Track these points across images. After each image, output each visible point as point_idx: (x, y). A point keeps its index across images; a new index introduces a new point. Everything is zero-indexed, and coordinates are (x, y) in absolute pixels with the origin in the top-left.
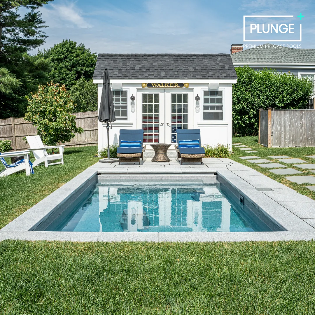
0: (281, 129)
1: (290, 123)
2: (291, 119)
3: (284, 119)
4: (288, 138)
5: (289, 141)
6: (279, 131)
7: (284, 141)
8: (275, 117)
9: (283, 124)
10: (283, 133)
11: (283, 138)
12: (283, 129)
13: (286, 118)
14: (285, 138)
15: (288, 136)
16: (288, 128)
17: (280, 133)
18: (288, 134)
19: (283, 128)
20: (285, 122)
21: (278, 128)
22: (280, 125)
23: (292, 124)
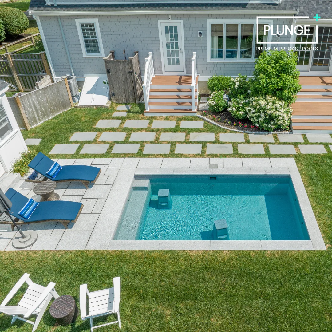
0: (32, 110)
1: (38, 102)
2: (38, 98)
3: (32, 101)
4: (41, 115)
5: (42, 117)
6: (32, 113)
7: (38, 118)
8: (24, 102)
9: (32, 105)
10: (35, 112)
11: (36, 117)
12: (34, 110)
13: (33, 99)
14: (38, 116)
15: (40, 113)
16: (38, 106)
17: (34, 114)
18: (39, 111)
19: (33, 108)
20: (33, 103)
21: (30, 110)
22: (31, 107)
23: (39, 103)
